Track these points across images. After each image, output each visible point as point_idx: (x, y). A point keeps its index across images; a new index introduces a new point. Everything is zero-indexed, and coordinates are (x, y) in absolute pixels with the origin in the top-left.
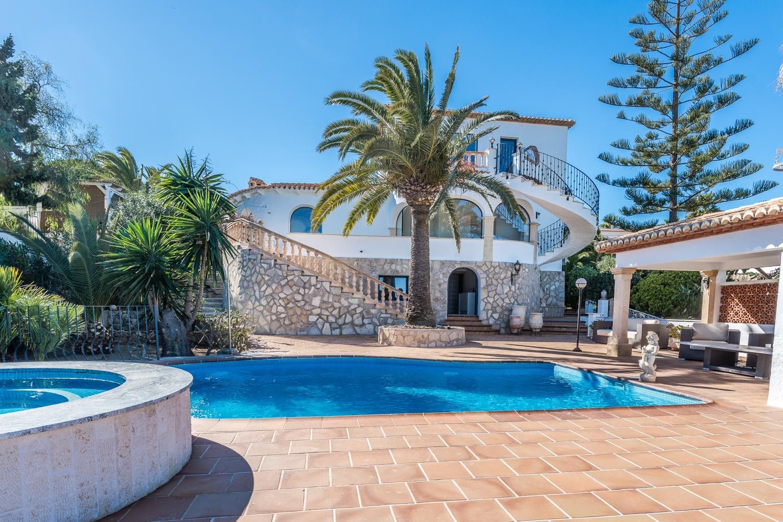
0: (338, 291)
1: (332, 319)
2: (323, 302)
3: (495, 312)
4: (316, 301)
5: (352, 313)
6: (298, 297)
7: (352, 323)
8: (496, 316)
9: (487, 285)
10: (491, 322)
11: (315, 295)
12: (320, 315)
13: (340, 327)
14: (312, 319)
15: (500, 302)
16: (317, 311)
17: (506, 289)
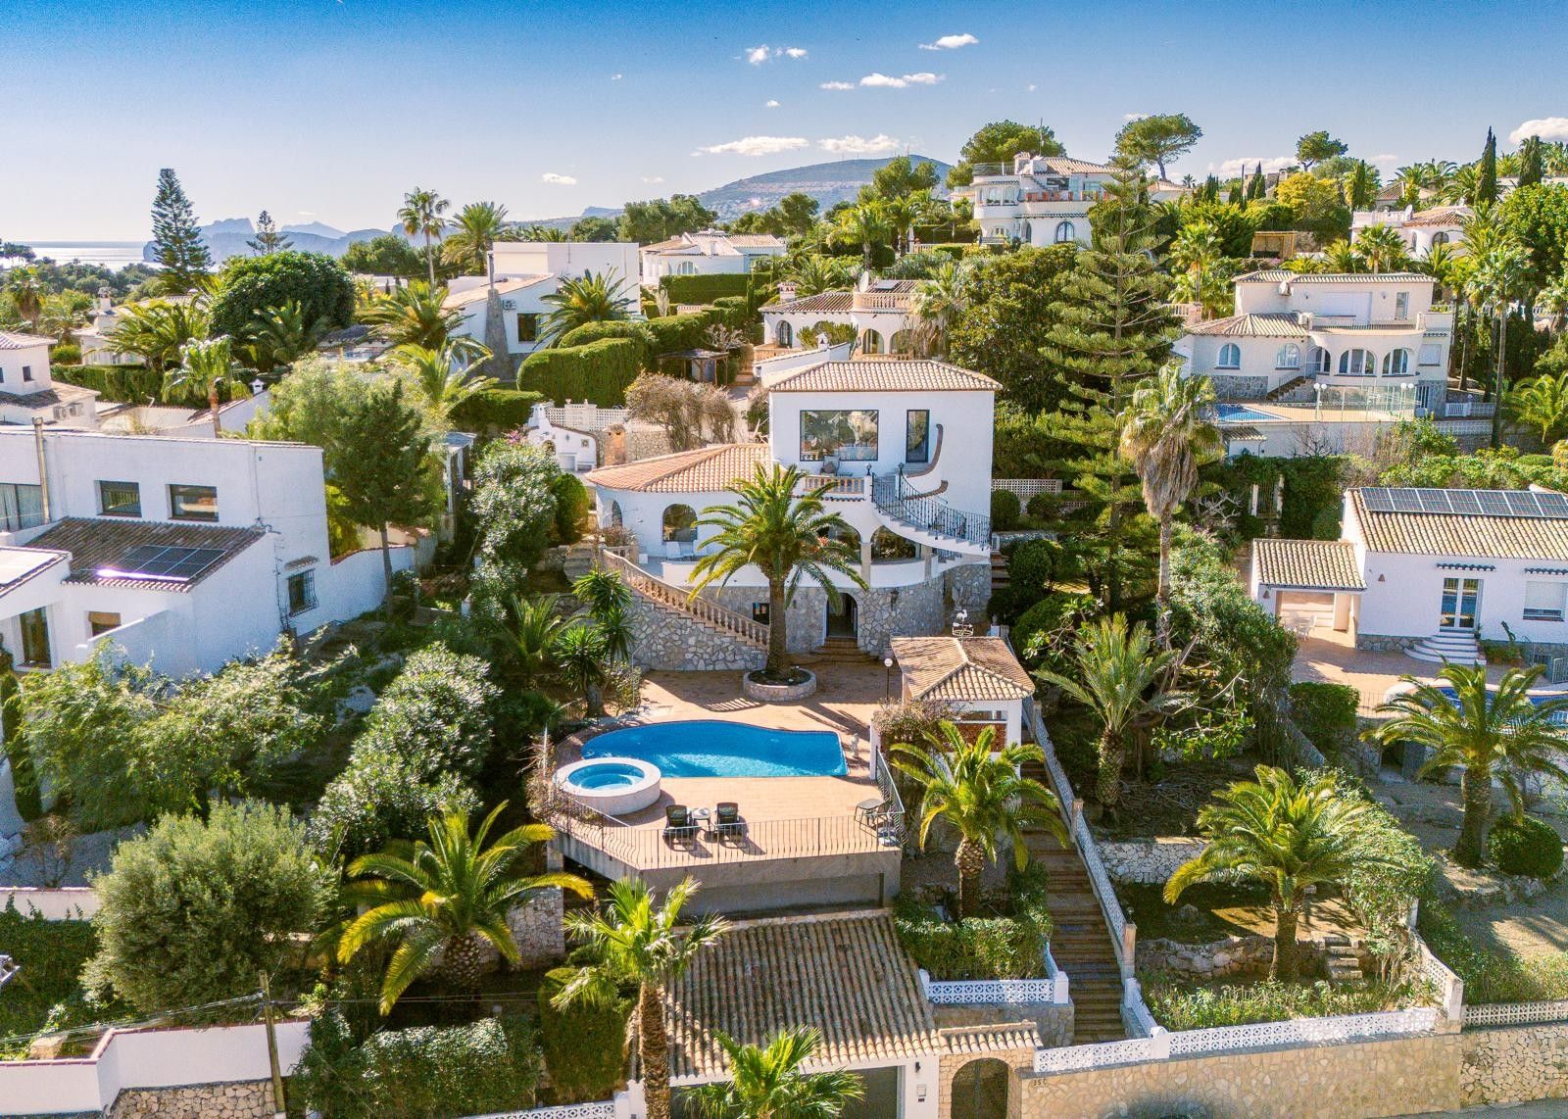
0: (712, 631)
1: (706, 656)
2: (698, 641)
3: (873, 638)
4: (692, 641)
5: (725, 650)
6: (676, 637)
7: (724, 659)
8: (875, 642)
9: (865, 613)
10: (870, 648)
11: (690, 635)
12: (695, 653)
13: (714, 663)
14: (689, 656)
15: (879, 629)
16: (693, 649)
17: (886, 615)
